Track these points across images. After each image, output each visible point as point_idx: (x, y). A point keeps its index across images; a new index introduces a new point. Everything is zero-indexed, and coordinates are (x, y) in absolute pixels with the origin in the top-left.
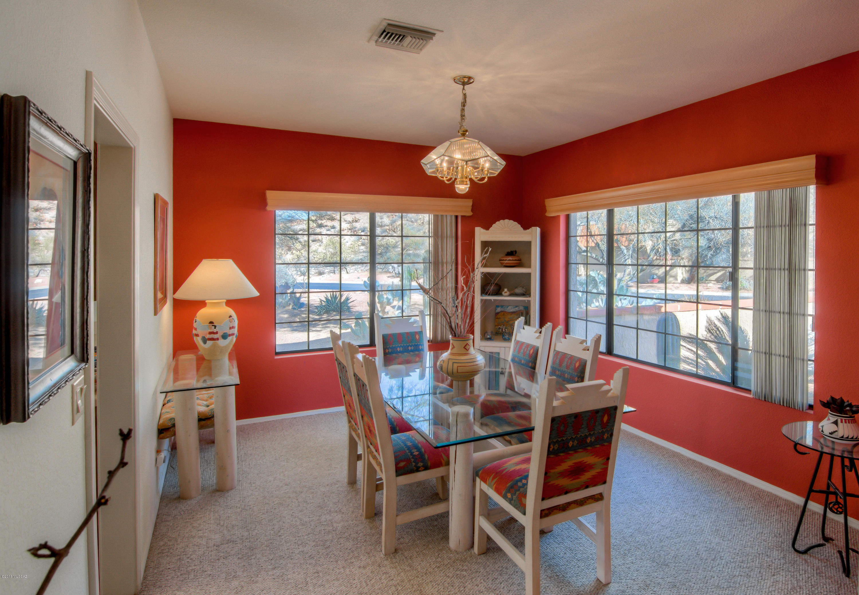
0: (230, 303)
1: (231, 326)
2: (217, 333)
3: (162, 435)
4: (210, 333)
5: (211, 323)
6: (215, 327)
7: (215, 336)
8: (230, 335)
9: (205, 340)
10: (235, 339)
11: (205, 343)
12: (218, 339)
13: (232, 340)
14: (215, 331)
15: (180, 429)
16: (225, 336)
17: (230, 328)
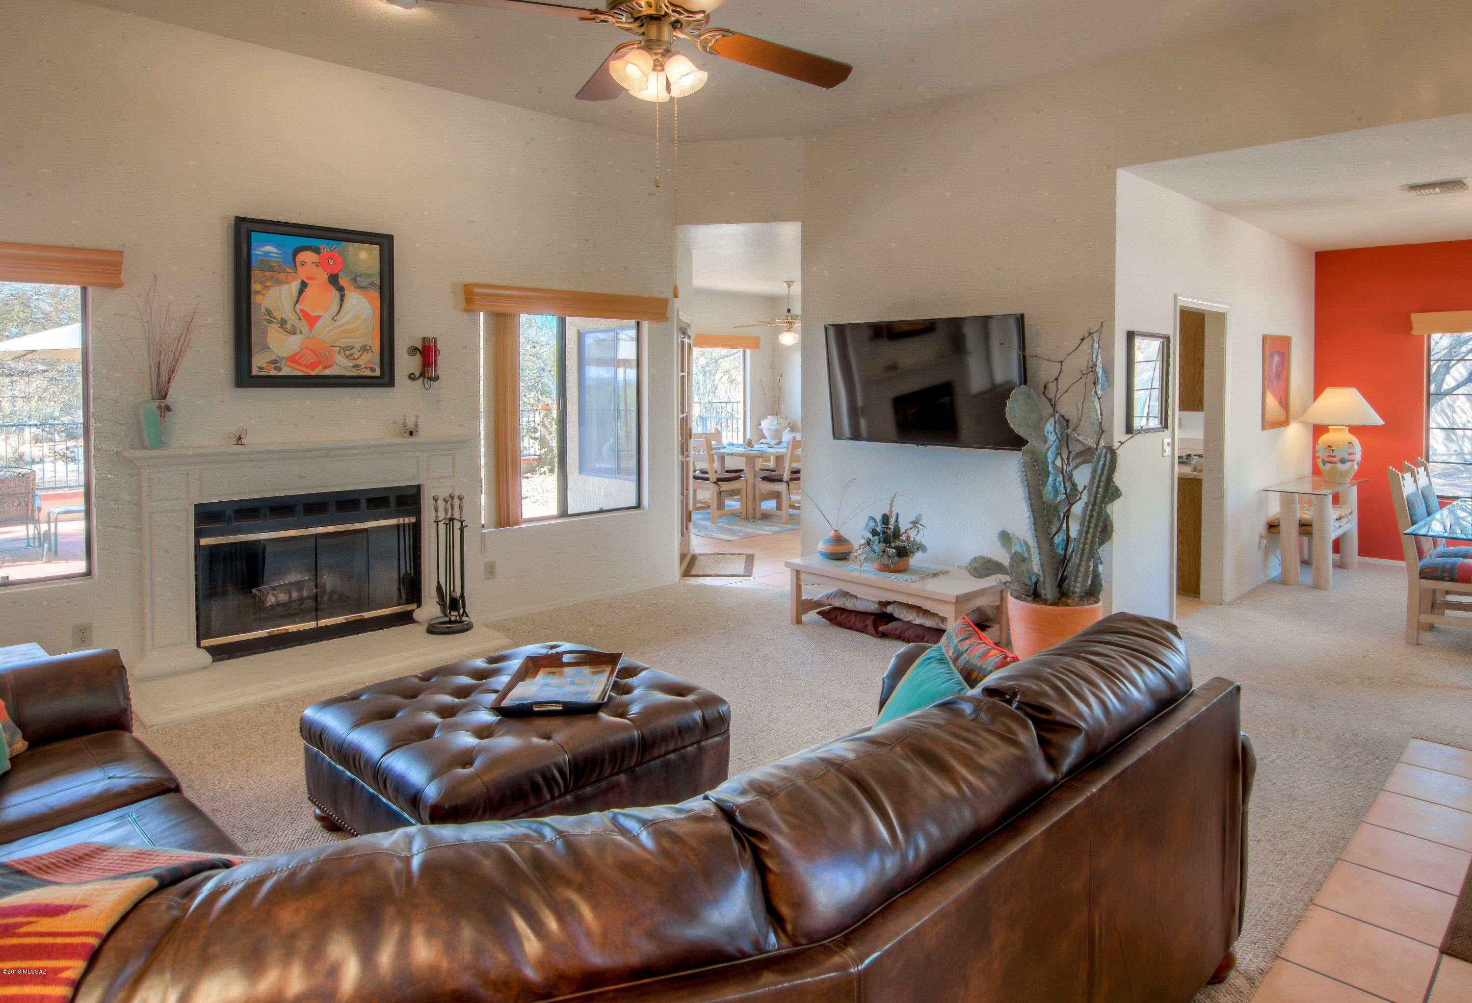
0: (1354, 430)
1: (1350, 452)
2: (1334, 457)
3: (1271, 530)
4: (1329, 456)
5: (1329, 446)
6: (1333, 451)
7: (1334, 460)
8: (1348, 461)
9: (1324, 463)
10: (1356, 467)
11: (1324, 465)
12: (1335, 463)
13: (1352, 466)
14: (1333, 454)
15: (1283, 528)
16: (1343, 461)
17: (1349, 454)
